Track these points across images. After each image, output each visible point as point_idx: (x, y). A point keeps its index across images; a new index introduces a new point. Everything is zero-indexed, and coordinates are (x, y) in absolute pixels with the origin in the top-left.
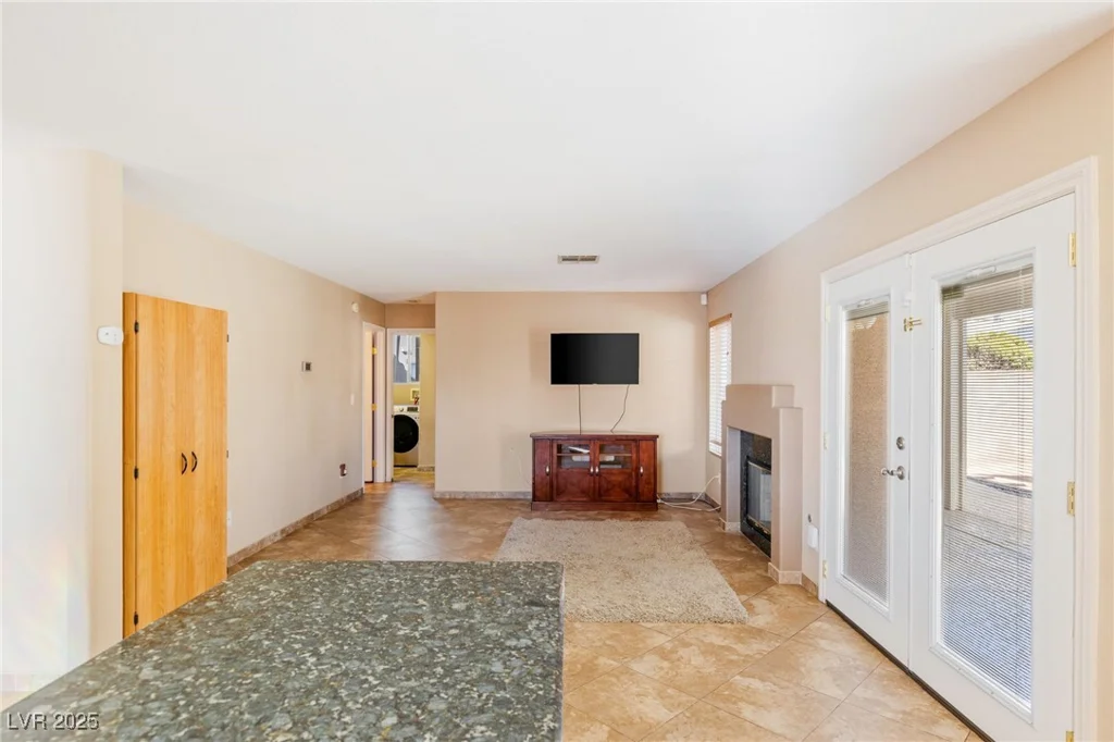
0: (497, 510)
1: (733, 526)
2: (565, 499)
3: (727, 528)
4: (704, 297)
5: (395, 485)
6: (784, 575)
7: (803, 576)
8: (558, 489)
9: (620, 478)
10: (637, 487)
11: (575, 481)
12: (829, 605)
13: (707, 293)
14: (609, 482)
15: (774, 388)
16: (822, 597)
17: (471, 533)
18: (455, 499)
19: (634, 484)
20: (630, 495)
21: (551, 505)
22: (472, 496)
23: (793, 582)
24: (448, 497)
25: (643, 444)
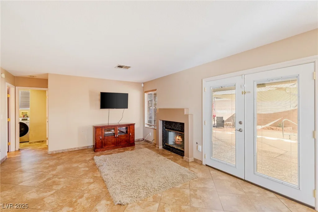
0: (81, 155)
1: (161, 147)
2: (107, 146)
3: (159, 148)
4: (143, 84)
5: (22, 151)
6: (191, 160)
7: (194, 158)
8: (104, 143)
9: (124, 138)
10: (129, 140)
11: (110, 140)
12: (207, 165)
13: (143, 83)
14: (121, 139)
15: (185, 109)
16: (204, 163)
17: (80, 166)
18: (59, 153)
19: (128, 138)
20: (127, 142)
21: (102, 149)
22: (66, 151)
23: (192, 161)
24: (55, 153)
25: (131, 126)
